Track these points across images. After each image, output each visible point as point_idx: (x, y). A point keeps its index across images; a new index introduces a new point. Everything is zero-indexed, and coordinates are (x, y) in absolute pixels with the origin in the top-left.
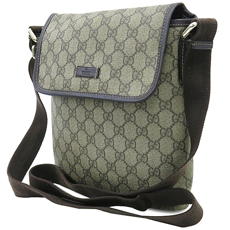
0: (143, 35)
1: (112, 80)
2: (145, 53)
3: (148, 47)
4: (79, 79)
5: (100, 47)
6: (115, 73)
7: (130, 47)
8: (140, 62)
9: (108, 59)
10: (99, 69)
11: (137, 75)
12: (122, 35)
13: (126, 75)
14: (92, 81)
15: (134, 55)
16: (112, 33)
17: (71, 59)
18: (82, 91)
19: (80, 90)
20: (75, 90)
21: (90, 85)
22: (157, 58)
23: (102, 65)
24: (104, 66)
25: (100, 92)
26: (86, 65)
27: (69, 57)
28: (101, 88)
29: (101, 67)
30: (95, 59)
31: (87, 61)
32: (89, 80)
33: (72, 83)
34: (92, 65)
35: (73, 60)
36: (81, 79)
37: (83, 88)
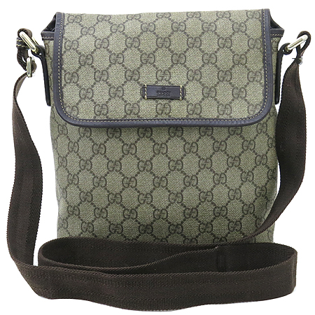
0: (240, 45)
1: (207, 101)
2: (246, 67)
3: (249, 59)
4: (153, 102)
5: (178, 59)
6: (209, 92)
7: (224, 59)
8: (239, 77)
9: (195, 75)
10: (183, 88)
11: (239, 93)
12: (210, 44)
13: (225, 94)
14: (174, 104)
15: (231, 69)
16: (195, 42)
17: (132, 75)
18: (159, 117)
19: (156, 116)
20: (148, 117)
21: (173, 108)
22: (263, 72)
23: (187, 83)
24: (191, 84)
25: (190, 117)
26: (160, 84)
27: (128, 73)
28: (191, 112)
29: (185, 85)
30: (173, 75)
31: (160, 78)
32: (170, 102)
33: (142, 108)
34: (170, 83)
35: (137, 78)
36: (157, 102)
37: (162, 113)
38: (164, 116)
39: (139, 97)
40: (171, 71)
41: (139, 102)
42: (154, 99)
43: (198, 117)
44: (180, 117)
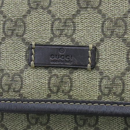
4: (44, 73)
10: (95, 50)
14: (79, 76)
18: (53, 97)
19: (49, 96)
20: (36, 97)
21: (76, 84)
23: (102, 40)
24: (108, 43)
25: (105, 99)
26: (57, 42)
27: (8, 24)
28: (106, 91)
29: (98, 44)
30: (80, 27)
31: (58, 33)
32: (71, 73)
33: (27, 82)
34: (73, 40)
35: (21, 32)
36: (50, 72)
37: (58, 91)
38: (61, 96)
39: (23, 63)
40: (76, 20)
41: (22, 71)
42: (46, 68)
43: (118, 100)
44: (87, 98)
